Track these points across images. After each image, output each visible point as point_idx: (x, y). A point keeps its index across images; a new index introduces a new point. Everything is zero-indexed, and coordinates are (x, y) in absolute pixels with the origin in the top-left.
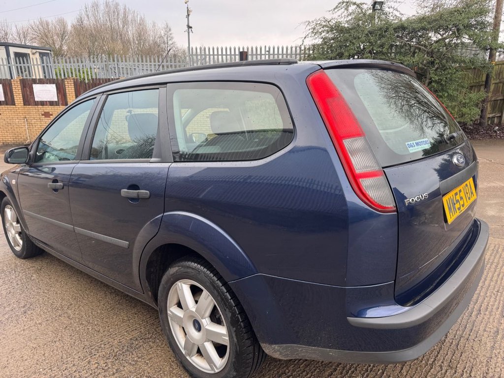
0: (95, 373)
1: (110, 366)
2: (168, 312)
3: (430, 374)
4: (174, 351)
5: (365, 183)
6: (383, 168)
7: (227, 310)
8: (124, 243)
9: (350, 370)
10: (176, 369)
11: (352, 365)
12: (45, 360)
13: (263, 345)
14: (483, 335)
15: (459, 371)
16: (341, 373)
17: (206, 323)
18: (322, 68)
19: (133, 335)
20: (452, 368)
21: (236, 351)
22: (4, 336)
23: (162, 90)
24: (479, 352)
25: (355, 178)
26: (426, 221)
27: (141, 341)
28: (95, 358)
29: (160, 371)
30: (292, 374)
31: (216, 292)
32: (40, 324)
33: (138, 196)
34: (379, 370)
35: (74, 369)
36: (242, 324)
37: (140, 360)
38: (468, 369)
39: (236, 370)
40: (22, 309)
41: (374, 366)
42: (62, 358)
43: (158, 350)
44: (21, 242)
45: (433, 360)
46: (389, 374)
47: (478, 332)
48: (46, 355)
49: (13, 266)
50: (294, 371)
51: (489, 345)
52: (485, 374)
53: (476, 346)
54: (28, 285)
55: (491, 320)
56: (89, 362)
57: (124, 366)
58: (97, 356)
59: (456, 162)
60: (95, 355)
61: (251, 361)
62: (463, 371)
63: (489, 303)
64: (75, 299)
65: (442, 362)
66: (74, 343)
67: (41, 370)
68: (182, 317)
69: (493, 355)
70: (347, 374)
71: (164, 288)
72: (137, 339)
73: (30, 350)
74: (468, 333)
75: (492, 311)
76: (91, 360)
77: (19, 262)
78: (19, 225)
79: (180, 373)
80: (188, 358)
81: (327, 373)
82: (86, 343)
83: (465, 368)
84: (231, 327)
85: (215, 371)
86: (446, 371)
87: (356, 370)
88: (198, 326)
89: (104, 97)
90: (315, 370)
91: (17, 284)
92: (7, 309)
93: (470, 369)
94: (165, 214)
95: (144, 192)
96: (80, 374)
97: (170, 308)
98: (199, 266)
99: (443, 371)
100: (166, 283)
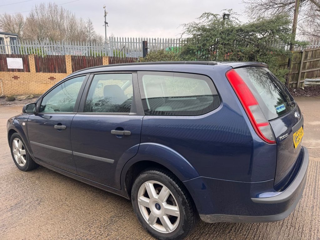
0: (95, 236)
1: (103, 232)
2: (138, 200)
3: (282, 230)
4: (141, 222)
5: (261, 128)
6: (269, 121)
7: (180, 197)
8: (112, 161)
9: (239, 229)
10: (142, 232)
11: (240, 227)
12: (62, 231)
13: (200, 215)
14: (306, 209)
15: (297, 228)
16: (235, 231)
17: (164, 205)
18: (233, 68)
19: (111, 215)
20: (293, 226)
21: (185, 220)
22: (31, 218)
23: (134, 74)
24: (305, 217)
25: (256, 127)
26: (283, 148)
27: (117, 218)
28: (93, 228)
29: (133, 234)
30: (208, 233)
31: (172, 187)
32: (51, 210)
33: (124, 134)
34: (255, 229)
35: (82, 235)
36: (188, 204)
37: (119, 228)
38: (301, 227)
39: (184, 230)
40: (37, 202)
41: (251, 227)
42: (72, 229)
43: (128, 222)
44: (25, 161)
45: (282, 223)
46: (260, 231)
47: (303, 207)
48: (62, 228)
49: (20, 176)
50: (209, 231)
51: (310, 214)
52: (310, 229)
53: (303, 215)
54: (35, 187)
55: (309, 200)
56: (90, 231)
57: (111, 232)
58: (94, 227)
59: (297, 116)
60: (92, 227)
61: (192, 224)
62: (299, 228)
63: (306, 192)
64: (68, 195)
65: (287, 224)
66: (77, 220)
67: (62, 236)
68: (149, 202)
69: (313, 219)
70: (238, 232)
71: (137, 186)
72: (114, 217)
73: (51, 226)
74: (298, 208)
75: (308, 196)
76: (90, 230)
77: (23, 173)
78: (24, 150)
79: (145, 234)
80: (151, 225)
81: (227, 232)
82: (84, 220)
83: (300, 226)
84: (182, 206)
85: (169, 232)
86: (290, 228)
87: (243, 229)
88: (158, 207)
89: (92, 75)
90: (220, 230)
91: (28, 187)
92: (27, 202)
93: (302, 227)
94: (141, 144)
95: (127, 132)
96: (87, 237)
97: (139, 197)
98: (161, 173)
99: (288, 228)
100: (139, 183)
